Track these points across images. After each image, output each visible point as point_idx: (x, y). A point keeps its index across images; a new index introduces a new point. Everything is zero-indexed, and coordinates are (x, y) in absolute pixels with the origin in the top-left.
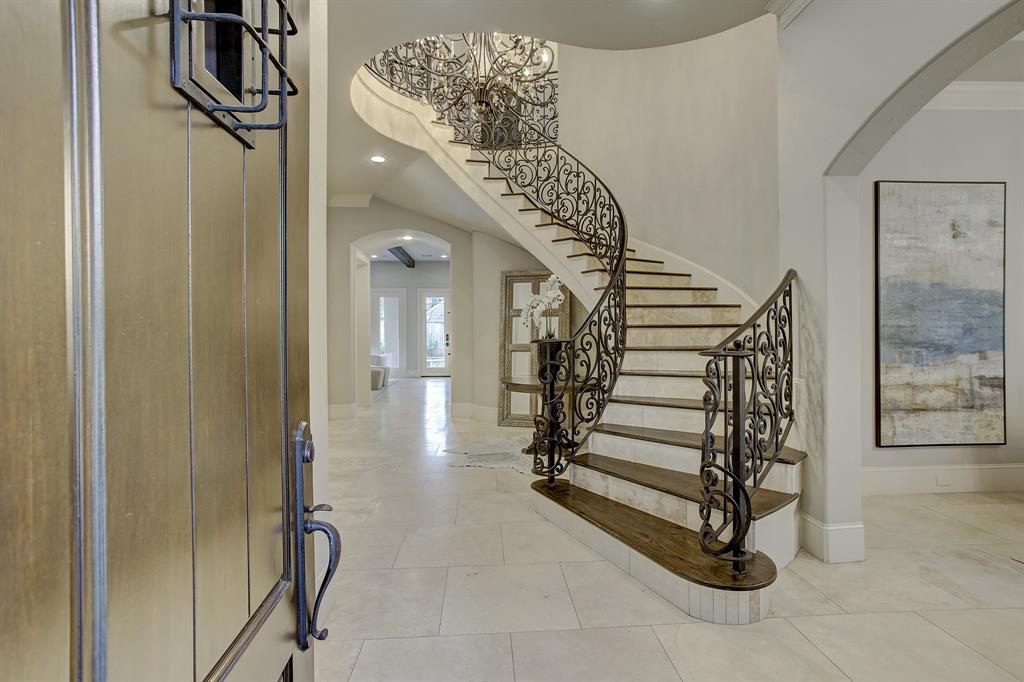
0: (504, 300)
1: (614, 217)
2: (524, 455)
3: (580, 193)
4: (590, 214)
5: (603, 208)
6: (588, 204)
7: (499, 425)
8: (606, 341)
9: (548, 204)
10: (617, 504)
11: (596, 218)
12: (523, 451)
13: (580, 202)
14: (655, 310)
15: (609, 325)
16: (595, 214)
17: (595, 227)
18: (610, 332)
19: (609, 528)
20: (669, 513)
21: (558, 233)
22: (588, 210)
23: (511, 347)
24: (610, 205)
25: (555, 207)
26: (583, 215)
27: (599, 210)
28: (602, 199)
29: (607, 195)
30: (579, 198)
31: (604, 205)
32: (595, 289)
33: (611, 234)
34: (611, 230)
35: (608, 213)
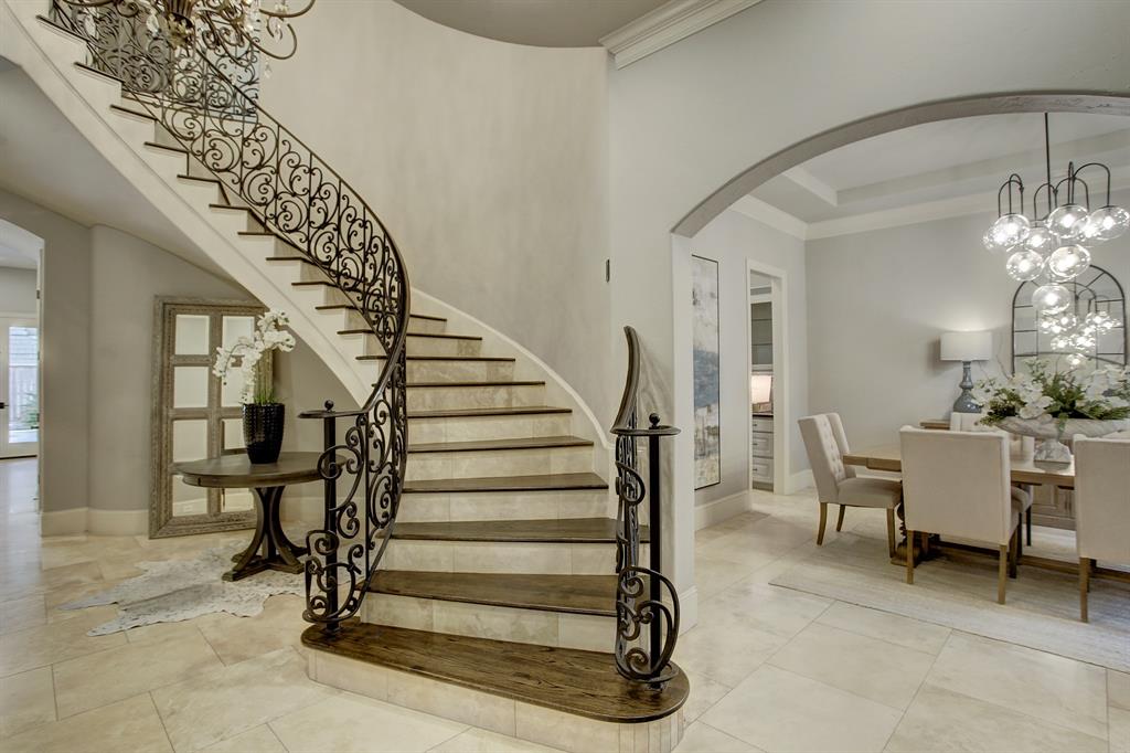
0: (159, 341)
1: (372, 237)
2: (231, 584)
3: (314, 198)
4: (330, 228)
5: (352, 223)
6: (326, 215)
7: (151, 538)
9: (260, 204)
10: (451, 638)
11: (339, 233)
12: (225, 577)
14: (426, 363)
16: (337, 229)
17: (337, 248)
19: (468, 680)
20: (531, 633)
21: (277, 248)
22: (326, 223)
23: (171, 414)
24: (365, 222)
25: (271, 210)
26: (319, 228)
27: (345, 226)
28: (350, 211)
29: (360, 207)
30: (312, 201)
31: (356, 219)
32: (339, 333)
33: (366, 260)
34: (366, 254)
35: (361, 231)
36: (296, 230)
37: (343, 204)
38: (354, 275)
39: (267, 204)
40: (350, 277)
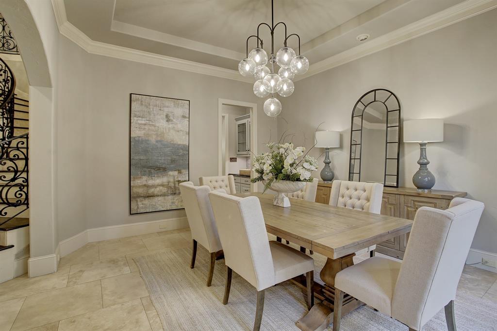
33: (5, 85)
34: (5, 83)
35: (3, 74)
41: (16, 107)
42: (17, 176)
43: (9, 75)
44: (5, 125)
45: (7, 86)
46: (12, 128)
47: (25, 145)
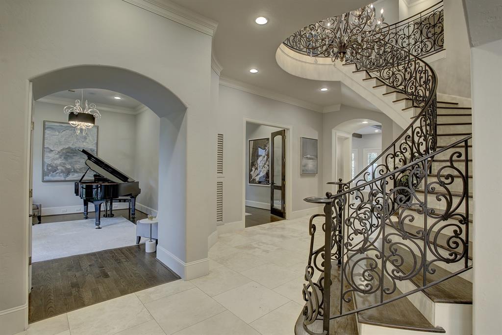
1: (428, 76)
3: (407, 68)
4: (412, 79)
5: (421, 73)
6: (411, 73)
8: (419, 146)
9: (387, 79)
11: (416, 80)
13: (406, 73)
15: (420, 137)
16: (415, 79)
17: (415, 86)
18: (422, 140)
21: (397, 97)
22: (411, 77)
24: (426, 70)
25: (391, 80)
26: (408, 81)
27: (418, 75)
28: (420, 68)
29: (424, 66)
30: (406, 70)
31: (422, 71)
32: (403, 110)
34: (426, 85)
35: (424, 75)
36: (401, 85)
37: (417, 66)
38: (422, 95)
39: (390, 78)
40: (421, 97)
41: (439, 112)
42: (451, 210)
43: (430, 73)
44: (428, 133)
45: (428, 87)
46: (435, 136)
47: (463, 157)
